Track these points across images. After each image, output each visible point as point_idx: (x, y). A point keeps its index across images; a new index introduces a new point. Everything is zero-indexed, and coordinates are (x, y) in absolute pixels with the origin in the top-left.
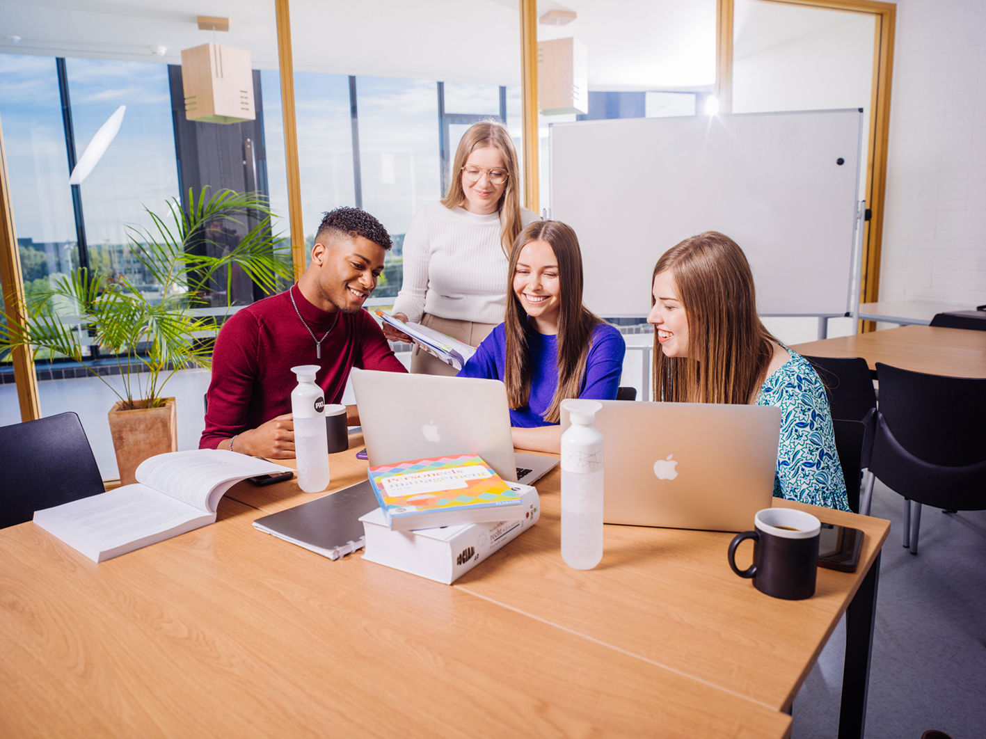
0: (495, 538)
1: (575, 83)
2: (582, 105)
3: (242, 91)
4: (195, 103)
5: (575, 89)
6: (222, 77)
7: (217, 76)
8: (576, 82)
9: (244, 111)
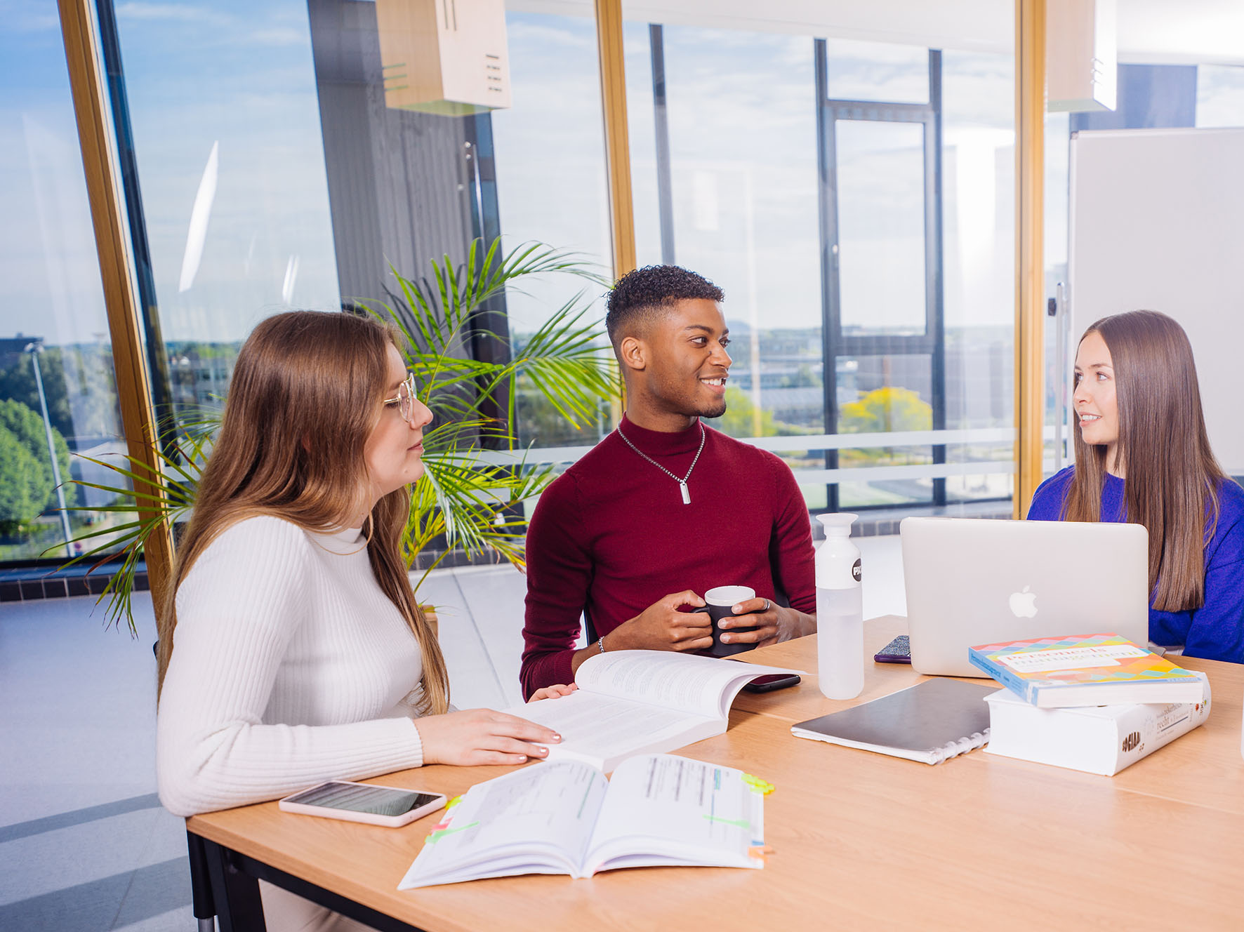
0: (1163, 728)
1: (1098, 55)
2: (1106, 94)
3: (489, 56)
4: (405, 76)
5: (1097, 66)
6: (455, 29)
7: (447, 27)
8: (1099, 53)
9: (494, 93)
